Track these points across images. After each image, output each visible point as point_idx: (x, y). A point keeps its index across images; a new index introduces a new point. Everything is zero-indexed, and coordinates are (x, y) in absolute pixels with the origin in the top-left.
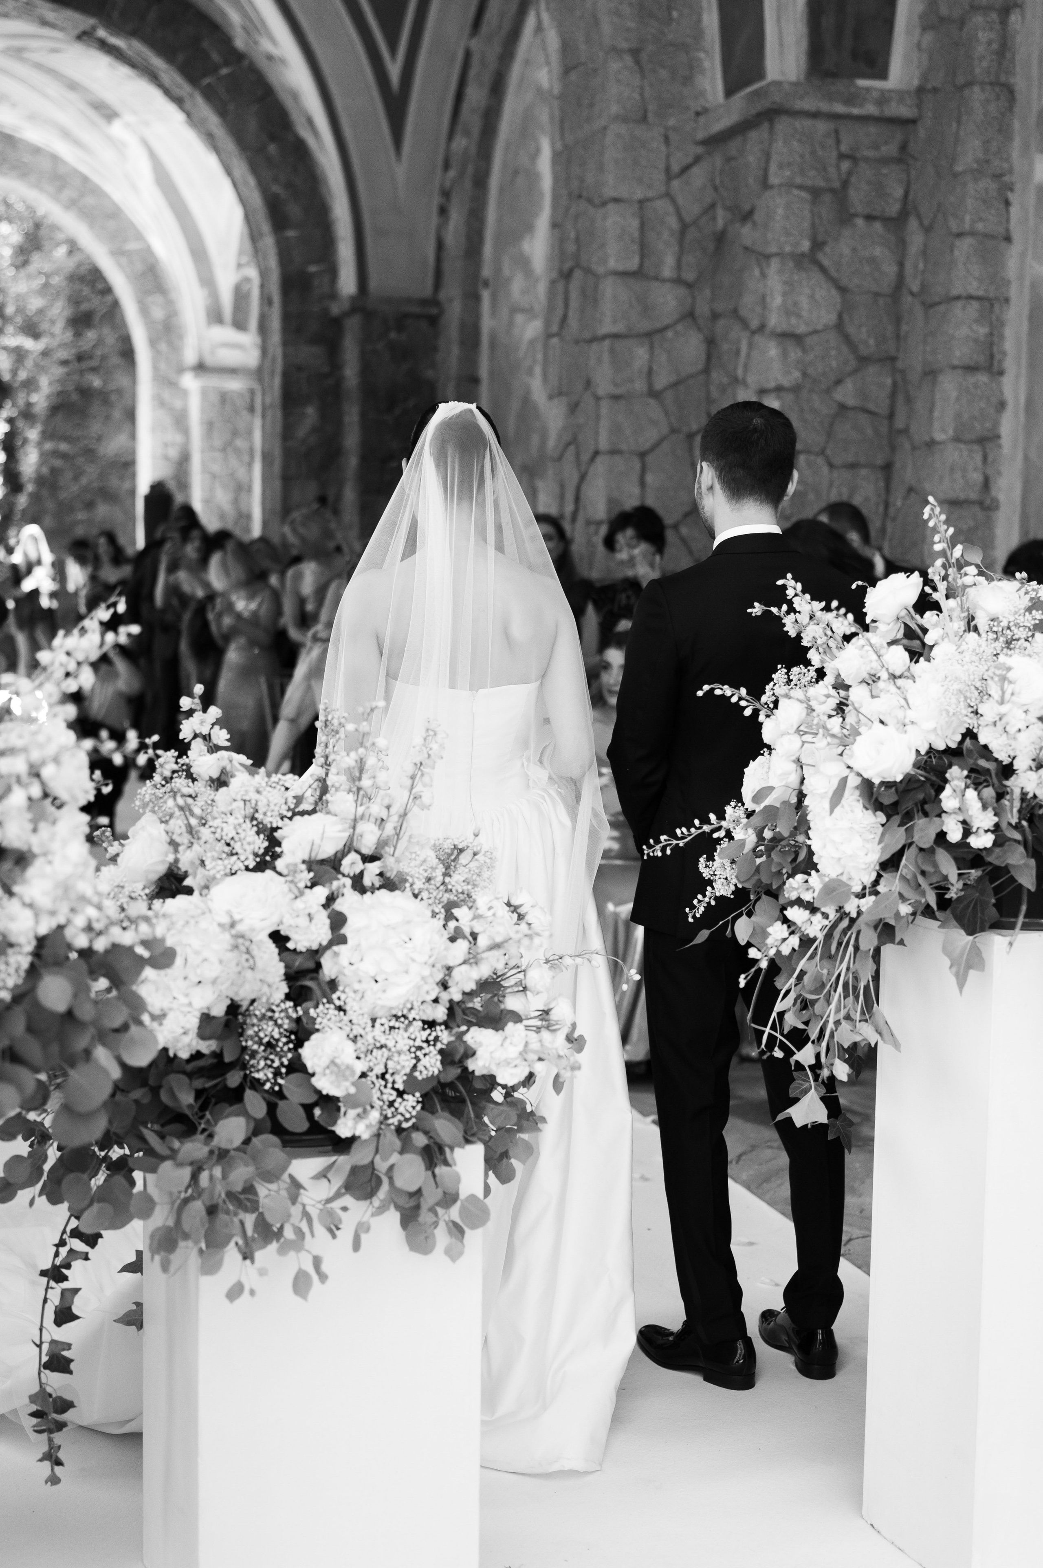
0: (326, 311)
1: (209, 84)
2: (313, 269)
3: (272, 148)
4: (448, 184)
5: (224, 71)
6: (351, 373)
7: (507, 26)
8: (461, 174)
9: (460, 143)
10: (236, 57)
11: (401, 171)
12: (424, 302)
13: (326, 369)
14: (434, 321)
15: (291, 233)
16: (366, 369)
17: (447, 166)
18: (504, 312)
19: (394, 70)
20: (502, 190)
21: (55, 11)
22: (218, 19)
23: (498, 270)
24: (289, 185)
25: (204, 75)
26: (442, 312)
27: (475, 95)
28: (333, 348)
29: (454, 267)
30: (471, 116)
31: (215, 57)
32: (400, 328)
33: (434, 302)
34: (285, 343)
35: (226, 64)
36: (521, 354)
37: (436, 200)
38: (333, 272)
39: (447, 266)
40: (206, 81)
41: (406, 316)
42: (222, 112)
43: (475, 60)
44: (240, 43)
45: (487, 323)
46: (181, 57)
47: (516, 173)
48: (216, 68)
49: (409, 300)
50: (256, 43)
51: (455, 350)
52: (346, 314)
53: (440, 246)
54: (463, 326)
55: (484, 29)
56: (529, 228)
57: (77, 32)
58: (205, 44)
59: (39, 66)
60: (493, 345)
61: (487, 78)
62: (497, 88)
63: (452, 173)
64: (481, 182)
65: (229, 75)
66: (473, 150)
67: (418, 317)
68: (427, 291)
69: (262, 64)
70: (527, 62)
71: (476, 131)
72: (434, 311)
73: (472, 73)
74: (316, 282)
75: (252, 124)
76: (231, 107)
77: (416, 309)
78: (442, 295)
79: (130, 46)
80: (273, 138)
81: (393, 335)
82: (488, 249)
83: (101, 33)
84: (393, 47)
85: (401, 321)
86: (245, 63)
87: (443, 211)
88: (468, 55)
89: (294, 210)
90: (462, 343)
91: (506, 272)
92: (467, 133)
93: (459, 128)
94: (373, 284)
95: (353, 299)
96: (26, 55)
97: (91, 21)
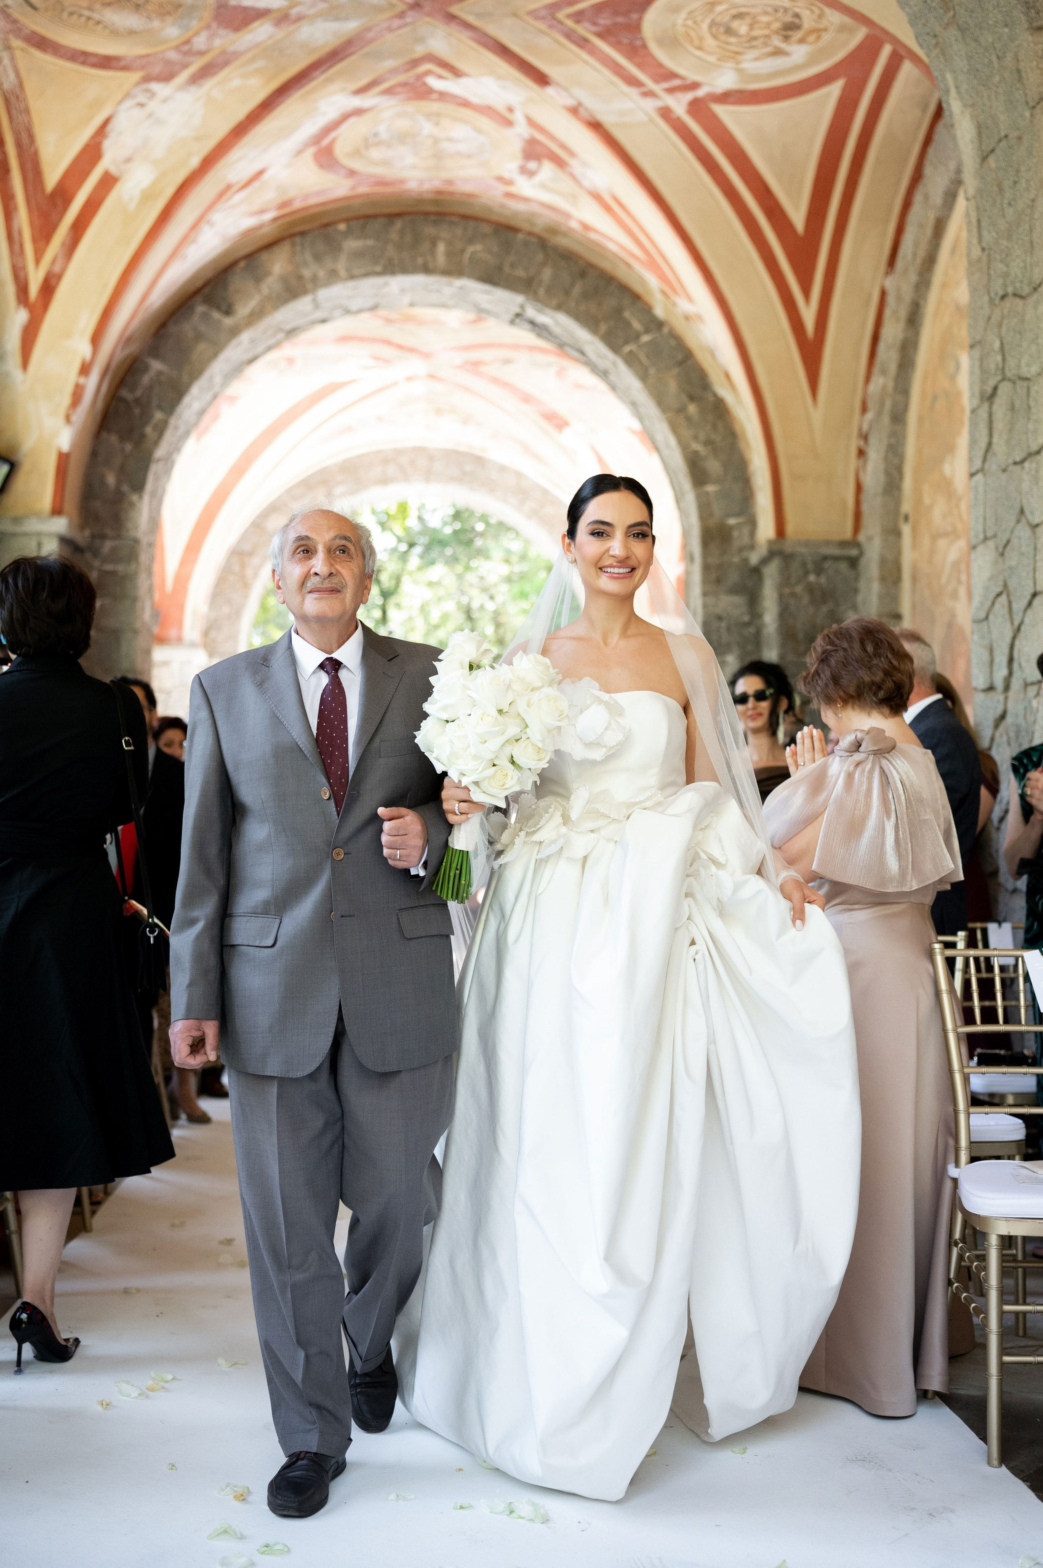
0: (746, 561)
1: (631, 352)
2: (732, 521)
3: (692, 409)
4: (865, 427)
5: (645, 338)
6: (770, 618)
7: (922, 253)
8: (879, 414)
9: (878, 382)
10: (656, 324)
11: (817, 416)
12: (843, 544)
13: (746, 618)
14: (853, 562)
15: (710, 488)
16: (784, 613)
17: (864, 409)
18: (926, 541)
19: (809, 315)
20: (921, 420)
21: (486, 292)
22: (638, 288)
23: (918, 501)
24: (708, 443)
25: (626, 342)
26: (861, 554)
27: (892, 332)
28: (753, 599)
29: (872, 505)
30: (888, 354)
31: (637, 325)
32: (819, 571)
33: (854, 543)
34: (705, 594)
35: (647, 331)
36: (944, 580)
37: (855, 443)
38: (752, 523)
39: (865, 507)
40: (627, 349)
41: (825, 558)
42: (643, 377)
43: (891, 300)
44: (659, 312)
45: (908, 558)
46: (603, 327)
47: (935, 398)
48: (638, 336)
49: (827, 543)
50: (674, 304)
51: (876, 587)
52: (765, 561)
53: (859, 488)
54: (883, 562)
55: (900, 264)
56: (950, 449)
57: (510, 316)
58: (627, 314)
59: (495, 380)
60: (914, 579)
61: (903, 313)
62: (914, 319)
63: (870, 415)
64: (899, 417)
65: (651, 342)
66: (890, 385)
67: (837, 559)
68: (848, 534)
69: (681, 327)
70: (944, 285)
71: (893, 368)
72: (854, 552)
73: (888, 313)
74: (735, 534)
75: (672, 386)
76: (652, 371)
77: (835, 551)
78: (861, 537)
79: (557, 323)
80: (692, 398)
81: (812, 578)
82: (908, 484)
83: (531, 312)
84: (806, 291)
85: (820, 563)
86: (665, 330)
87: (861, 453)
88: (883, 294)
89: (714, 466)
90: (883, 579)
91: (927, 501)
92: (884, 372)
93: (876, 369)
94: (790, 529)
95: (770, 542)
96: (483, 369)
97: (519, 299)
